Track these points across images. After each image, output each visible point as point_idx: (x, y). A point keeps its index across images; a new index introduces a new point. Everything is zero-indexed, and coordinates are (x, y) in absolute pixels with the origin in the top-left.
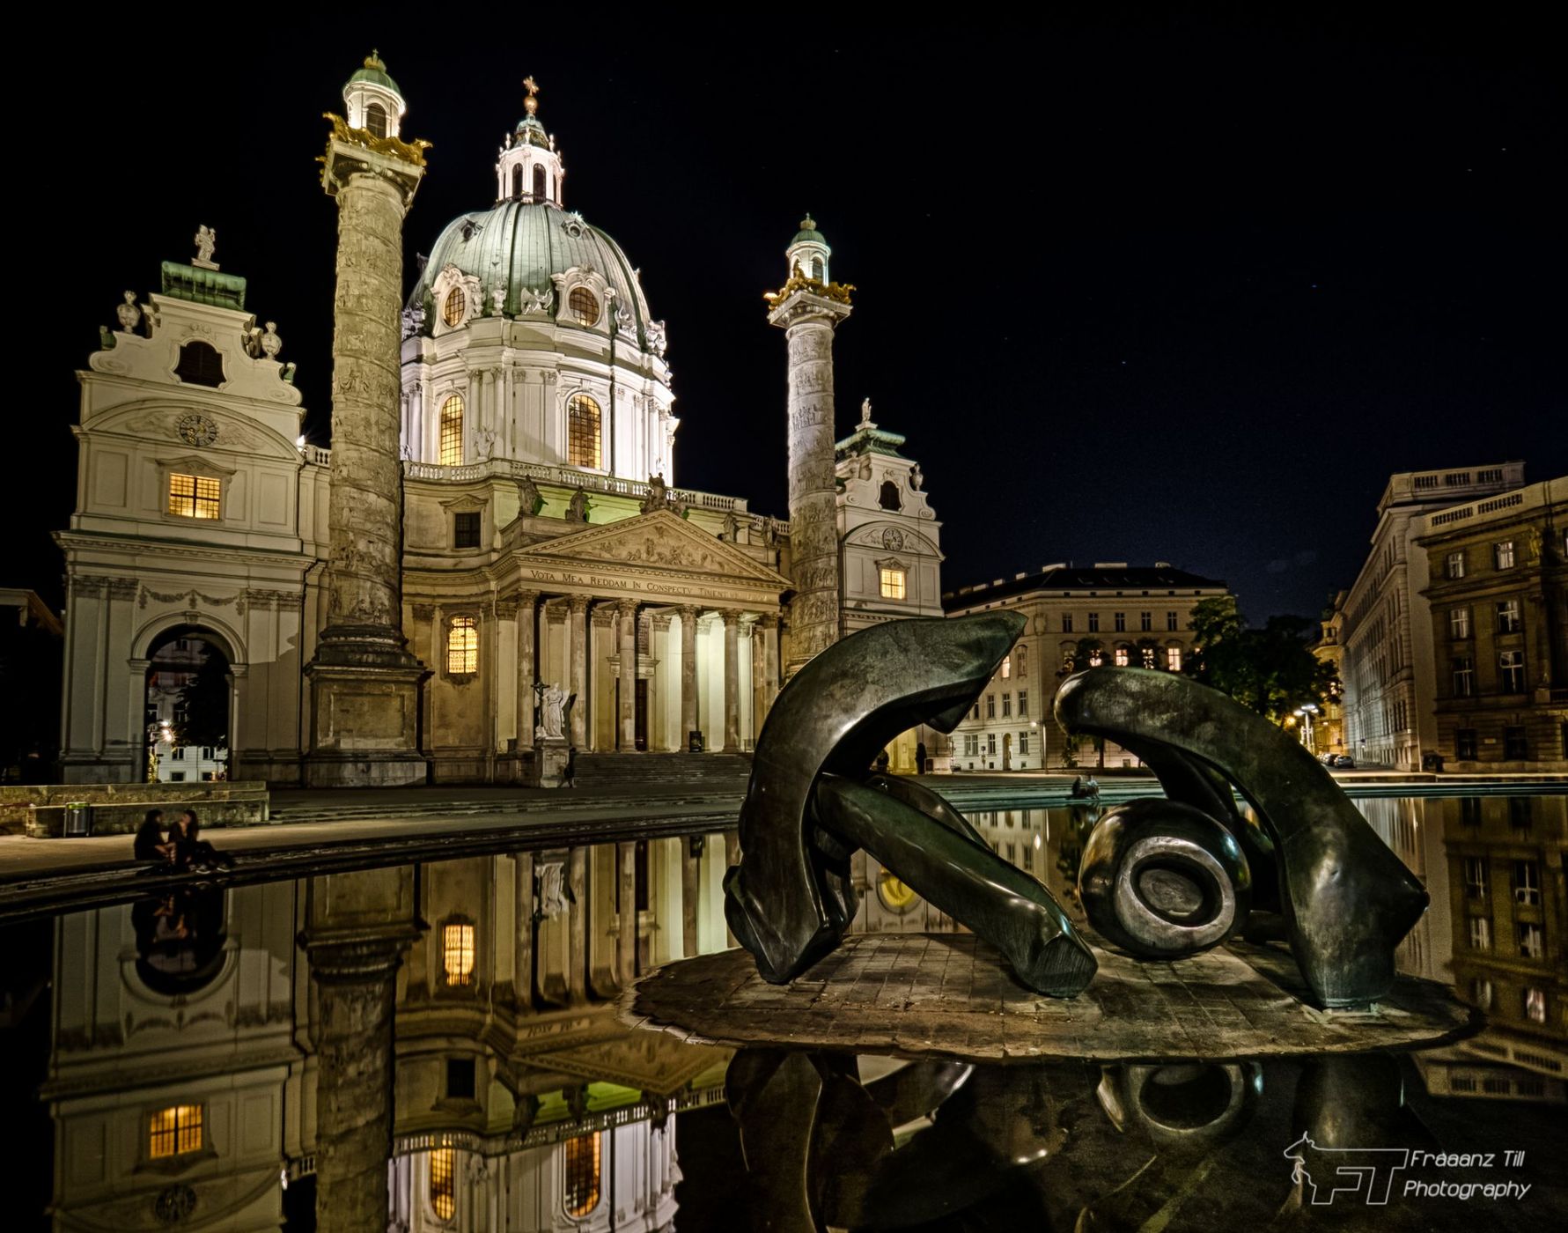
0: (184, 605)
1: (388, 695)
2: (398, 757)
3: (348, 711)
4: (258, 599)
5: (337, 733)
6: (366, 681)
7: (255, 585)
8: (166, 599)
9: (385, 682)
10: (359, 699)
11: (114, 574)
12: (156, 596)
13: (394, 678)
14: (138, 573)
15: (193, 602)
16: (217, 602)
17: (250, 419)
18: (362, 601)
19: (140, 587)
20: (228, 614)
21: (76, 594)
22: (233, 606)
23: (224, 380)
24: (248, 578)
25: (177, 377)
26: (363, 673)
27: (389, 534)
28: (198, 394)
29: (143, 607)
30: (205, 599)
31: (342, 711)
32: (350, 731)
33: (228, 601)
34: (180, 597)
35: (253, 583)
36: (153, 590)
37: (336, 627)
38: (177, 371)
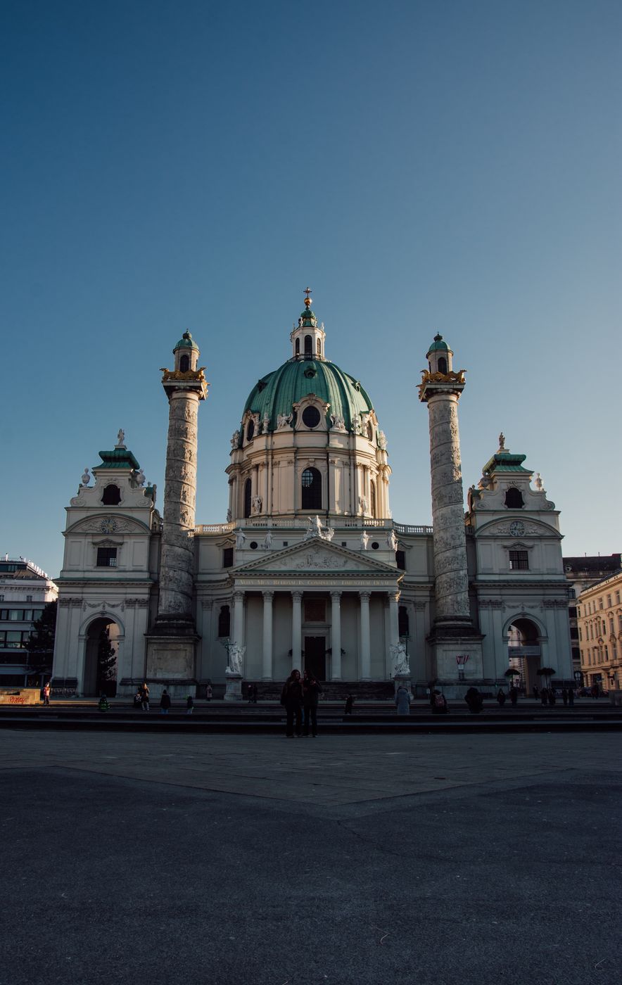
0: (100, 609)
1: (179, 650)
2: (183, 683)
3: (160, 658)
4: (130, 603)
5: (155, 670)
6: (169, 643)
7: (129, 596)
8: (94, 606)
9: (177, 643)
10: (166, 652)
11: (74, 596)
12: (90, 605)
13: (182, 641)
14: (84, 595)
15: (104, 606)
16: (113, 606)
17: (129, 517)
18: (171, 602)
19: (83, 602)
20: (117, 611)
21: (61, 606)
22: (120, 608)
23: (120, 501)
24: (126, 594)
25: (102, 503)
26: (167, 639)
27: (184, 565)
28: (111, 509)
29: (84, 611)
30: (109, 605)
31: (158, 658)
32: (161, 669)
33: (117, 606)
34: (99, 605)
35: (127, 595)
36: (89, 602)
37: (161, 616)
38: (102, 501)
